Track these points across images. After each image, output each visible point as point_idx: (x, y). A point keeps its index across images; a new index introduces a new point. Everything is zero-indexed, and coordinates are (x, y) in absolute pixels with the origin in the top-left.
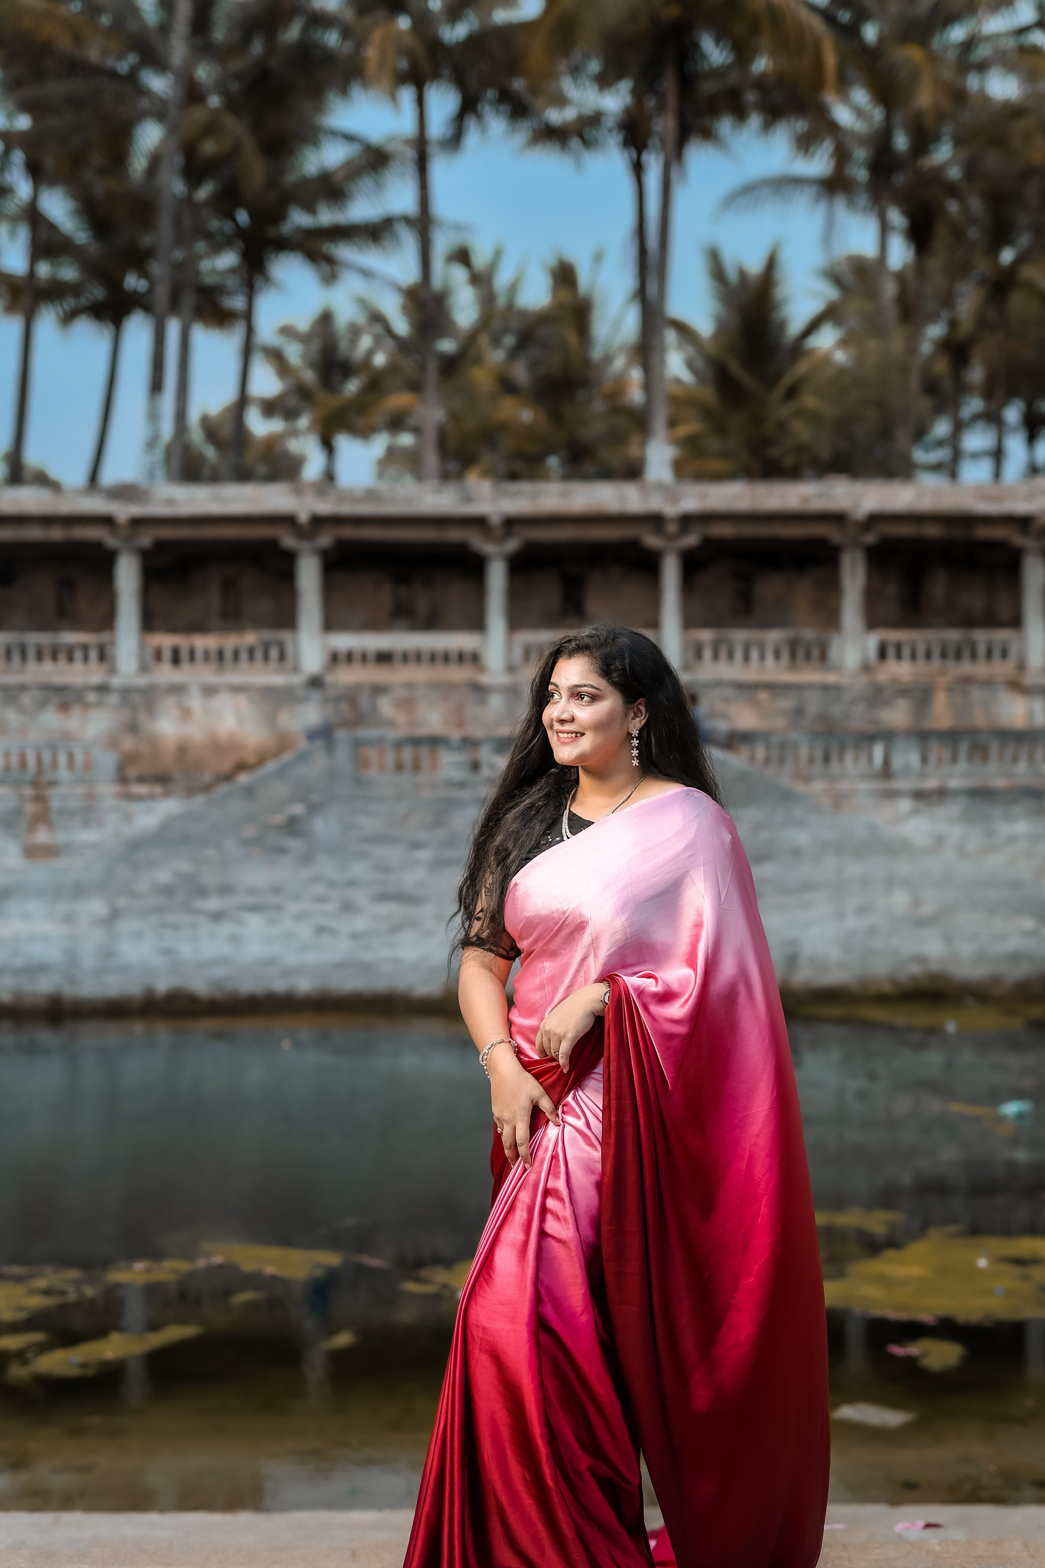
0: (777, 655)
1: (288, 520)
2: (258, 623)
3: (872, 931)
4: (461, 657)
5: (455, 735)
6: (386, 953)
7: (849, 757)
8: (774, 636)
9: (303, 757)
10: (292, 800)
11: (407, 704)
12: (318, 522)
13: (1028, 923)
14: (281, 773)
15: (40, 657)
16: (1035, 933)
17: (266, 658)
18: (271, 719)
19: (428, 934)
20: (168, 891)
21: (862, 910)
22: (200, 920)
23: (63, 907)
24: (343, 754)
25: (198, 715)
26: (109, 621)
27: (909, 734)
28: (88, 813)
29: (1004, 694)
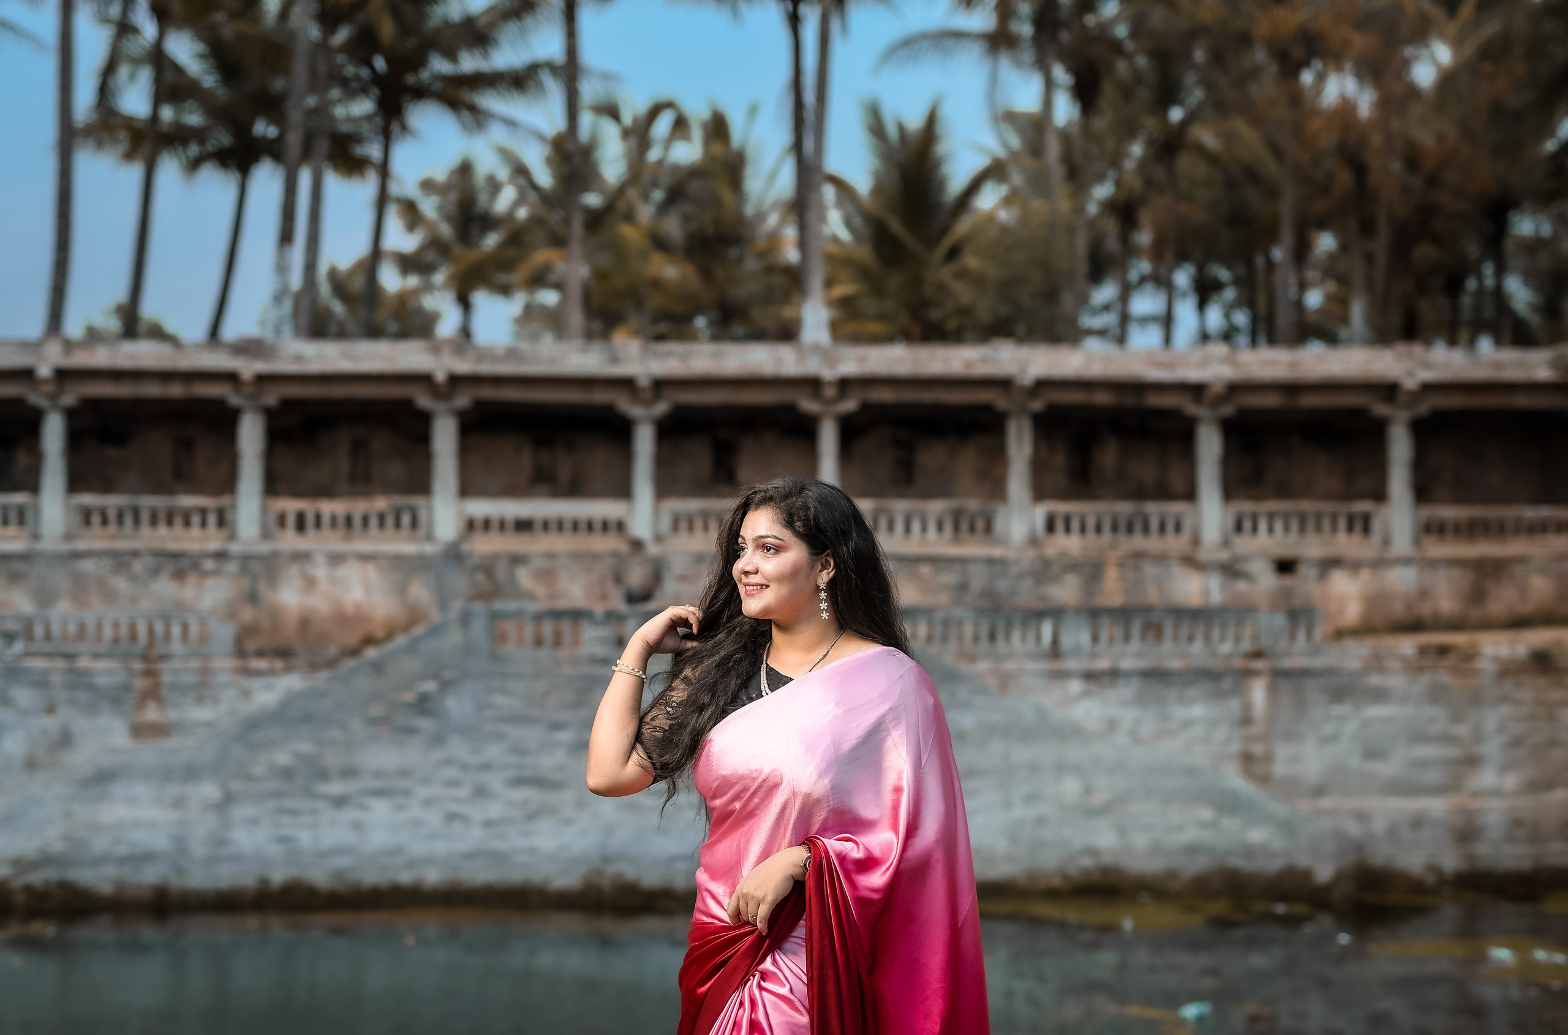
0: (940, 527)
1: (424, 379)
2: (389, 488)
3: (1041, 821)
4: (605, 526)
5: (599, 609)
6: (522, 842)
7: (1016, 635)
8: (936, 507)
9: (436, 631)
10: (423, 677)
11: (547, 575)
12: (456, 381)
13: (1206, 814)
14: (412, 648)
15: (154, 521)
16: (1213, 824)
17: (398, 524)
18: (401, 590)
19: (567, 822)
20: (287, 773)
21: (1030, 799)
22: (321, 805)
23: (173, 790)
24: (479, 628)
25: (323, 585)
26: (228, 484)
27: (1078, 611)
28: (202, 689)
29: (1177, 569)
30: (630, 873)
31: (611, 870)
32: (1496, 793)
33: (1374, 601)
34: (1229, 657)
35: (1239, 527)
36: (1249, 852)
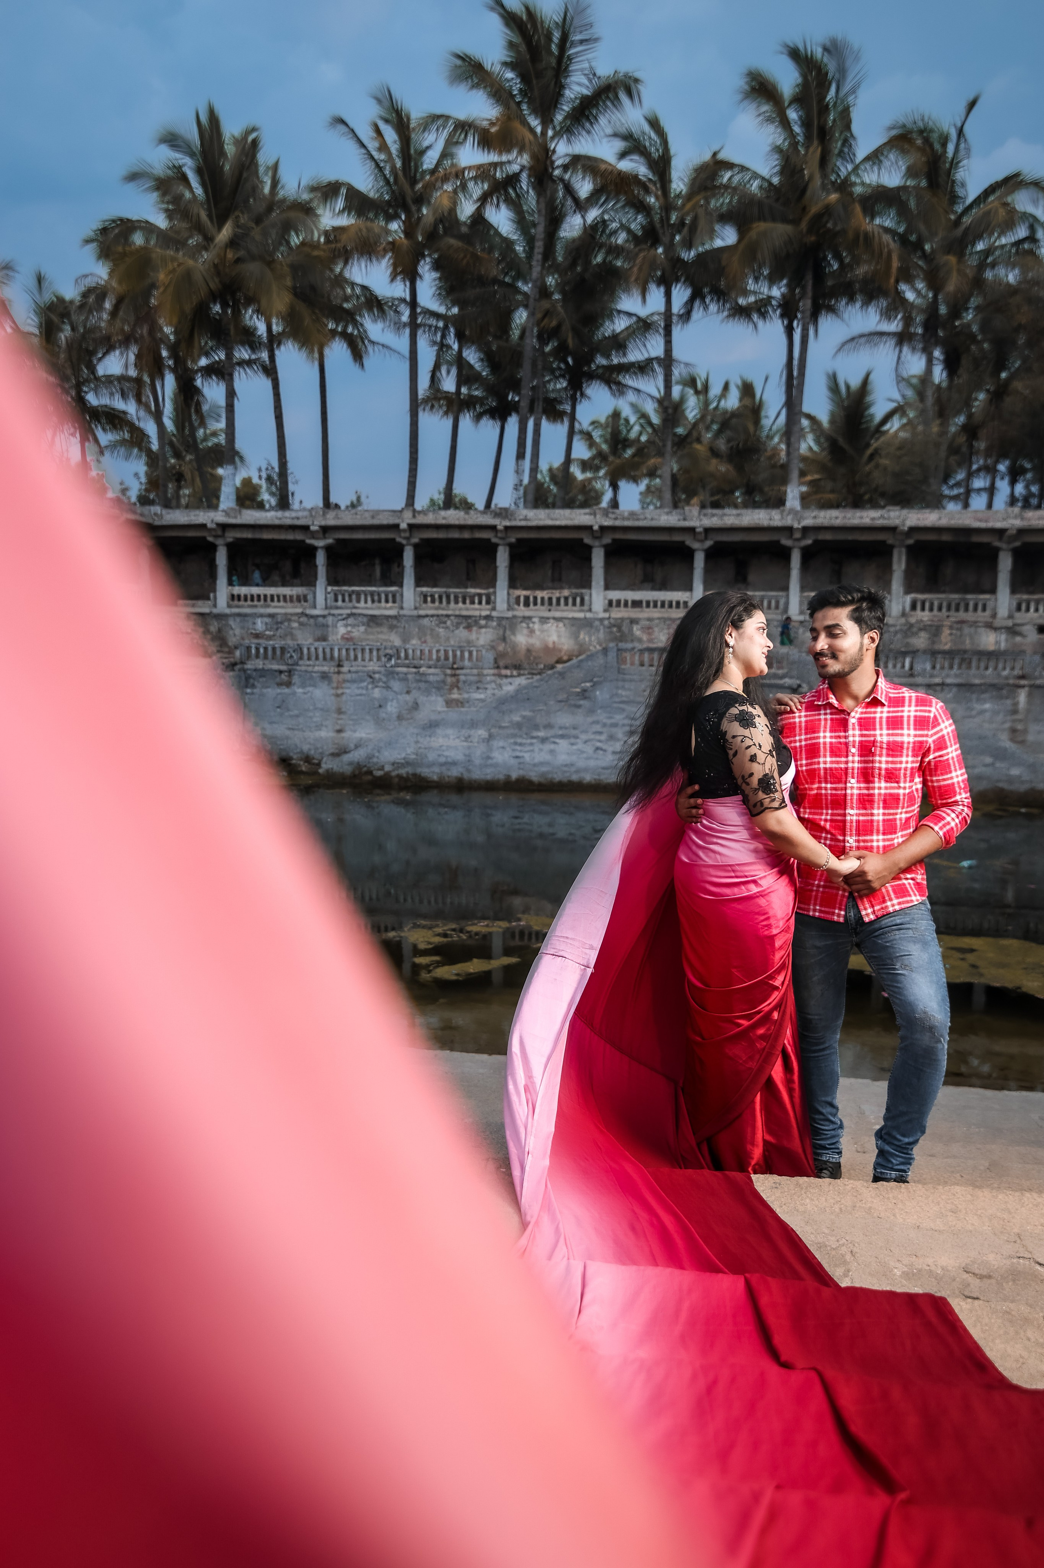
1: (587, 529)
2: (570, 584)
4: (677, 604)
7: (890, 665)
9: (591, 657)
10: (584, 680)
11: (648, 629)
12: (603, 530)
13: (988, 760)
14: (579, 666)
15: (456, 601)
18: (576, 636)
20: (519, 726)
22: (534, 741)
23: (465, 732)
24: (612, 655)
25: (538, 633)
26: (492, 582)
27: (925, 652)
28: (479, 684)
29: (982, 630)
34: (1007, 678)
35: (1019, 608)
36: (1010, 780)
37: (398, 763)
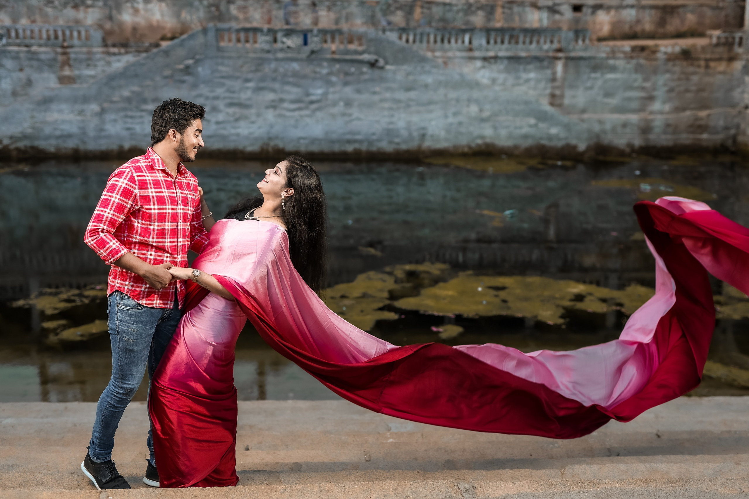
3: (460, 124)
5: (266, 27)
6: (233, 131)
7: (453, 41)
9: (192, 37)
10: (187, 58)
11: (244, 8)
13: (532, 121)
14: (181, 45)
16: (536, 126)
18: (178, 15)
19: (253, 122)
20: (128, 100)
21: (456, 114)
22: (144, 114)
23: (78, 107)
24: (211, 35)
25: (142, 12)
27: (481, 30)
28: (89, 61)
29: (528, 10)
30: (281, 145)
31: (272, 144)
32: (661, 113)
33: (615, 25)
34: (547, 51)
36: (550, 138)
37: (16, 137)
